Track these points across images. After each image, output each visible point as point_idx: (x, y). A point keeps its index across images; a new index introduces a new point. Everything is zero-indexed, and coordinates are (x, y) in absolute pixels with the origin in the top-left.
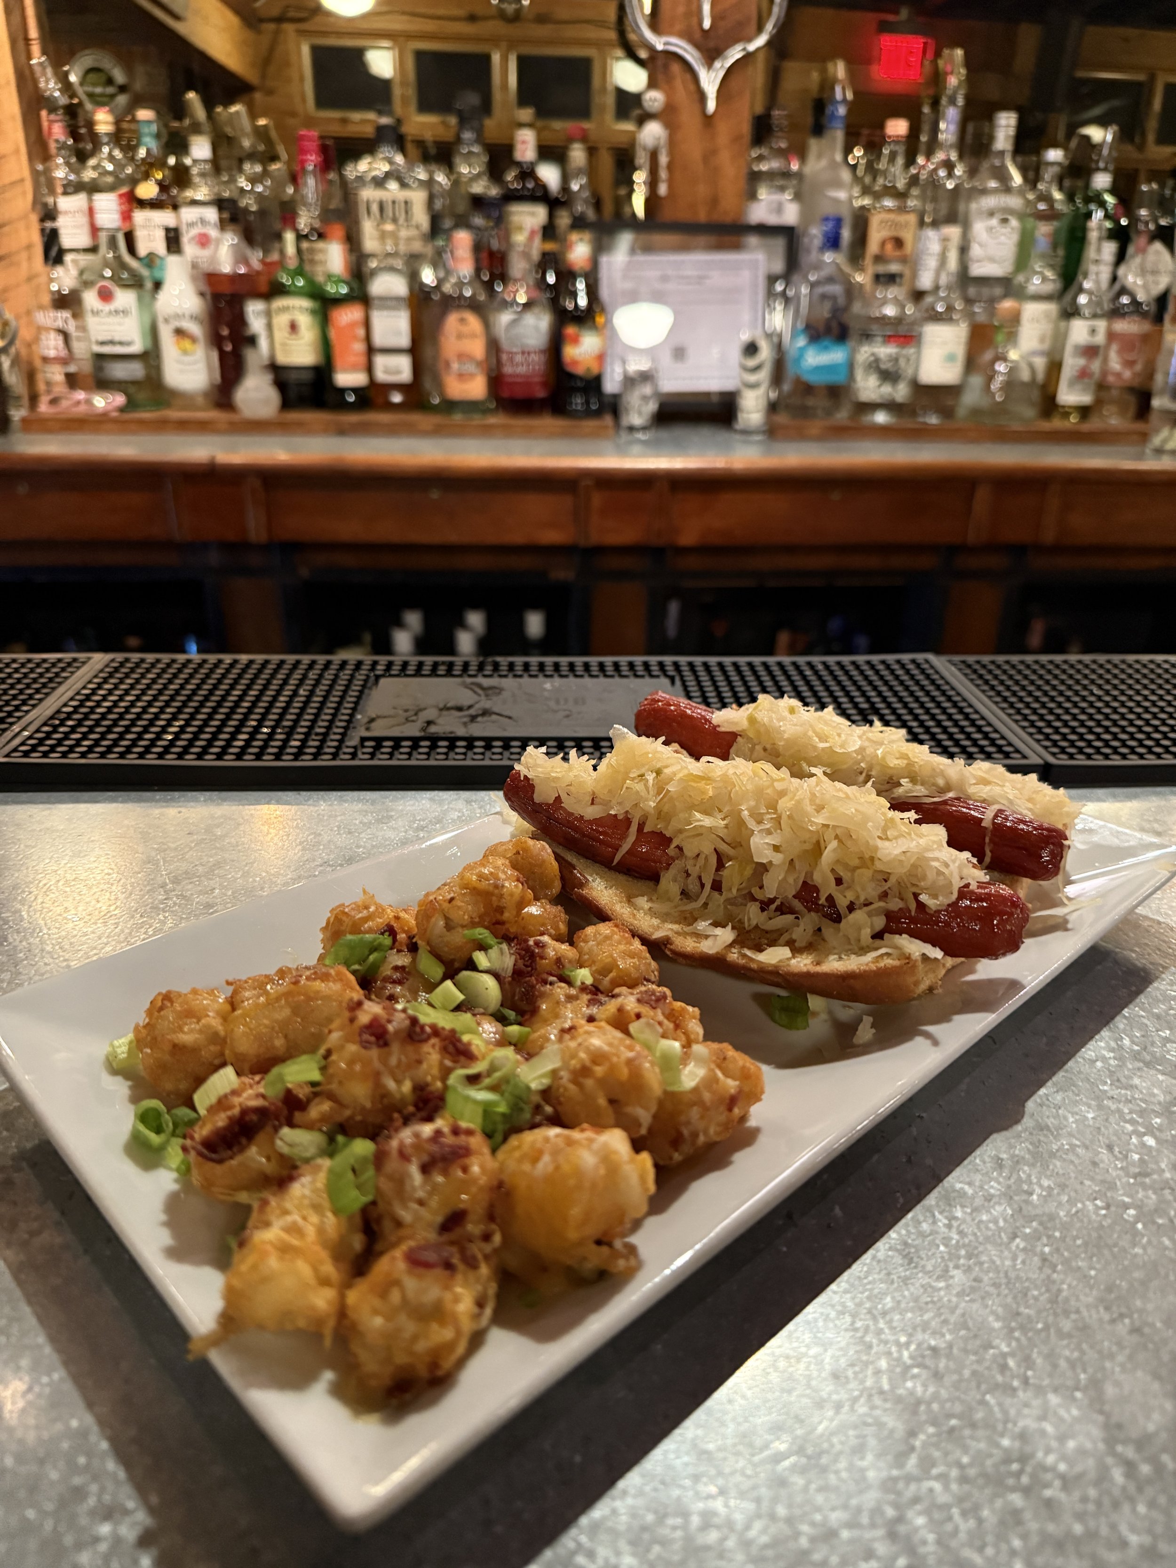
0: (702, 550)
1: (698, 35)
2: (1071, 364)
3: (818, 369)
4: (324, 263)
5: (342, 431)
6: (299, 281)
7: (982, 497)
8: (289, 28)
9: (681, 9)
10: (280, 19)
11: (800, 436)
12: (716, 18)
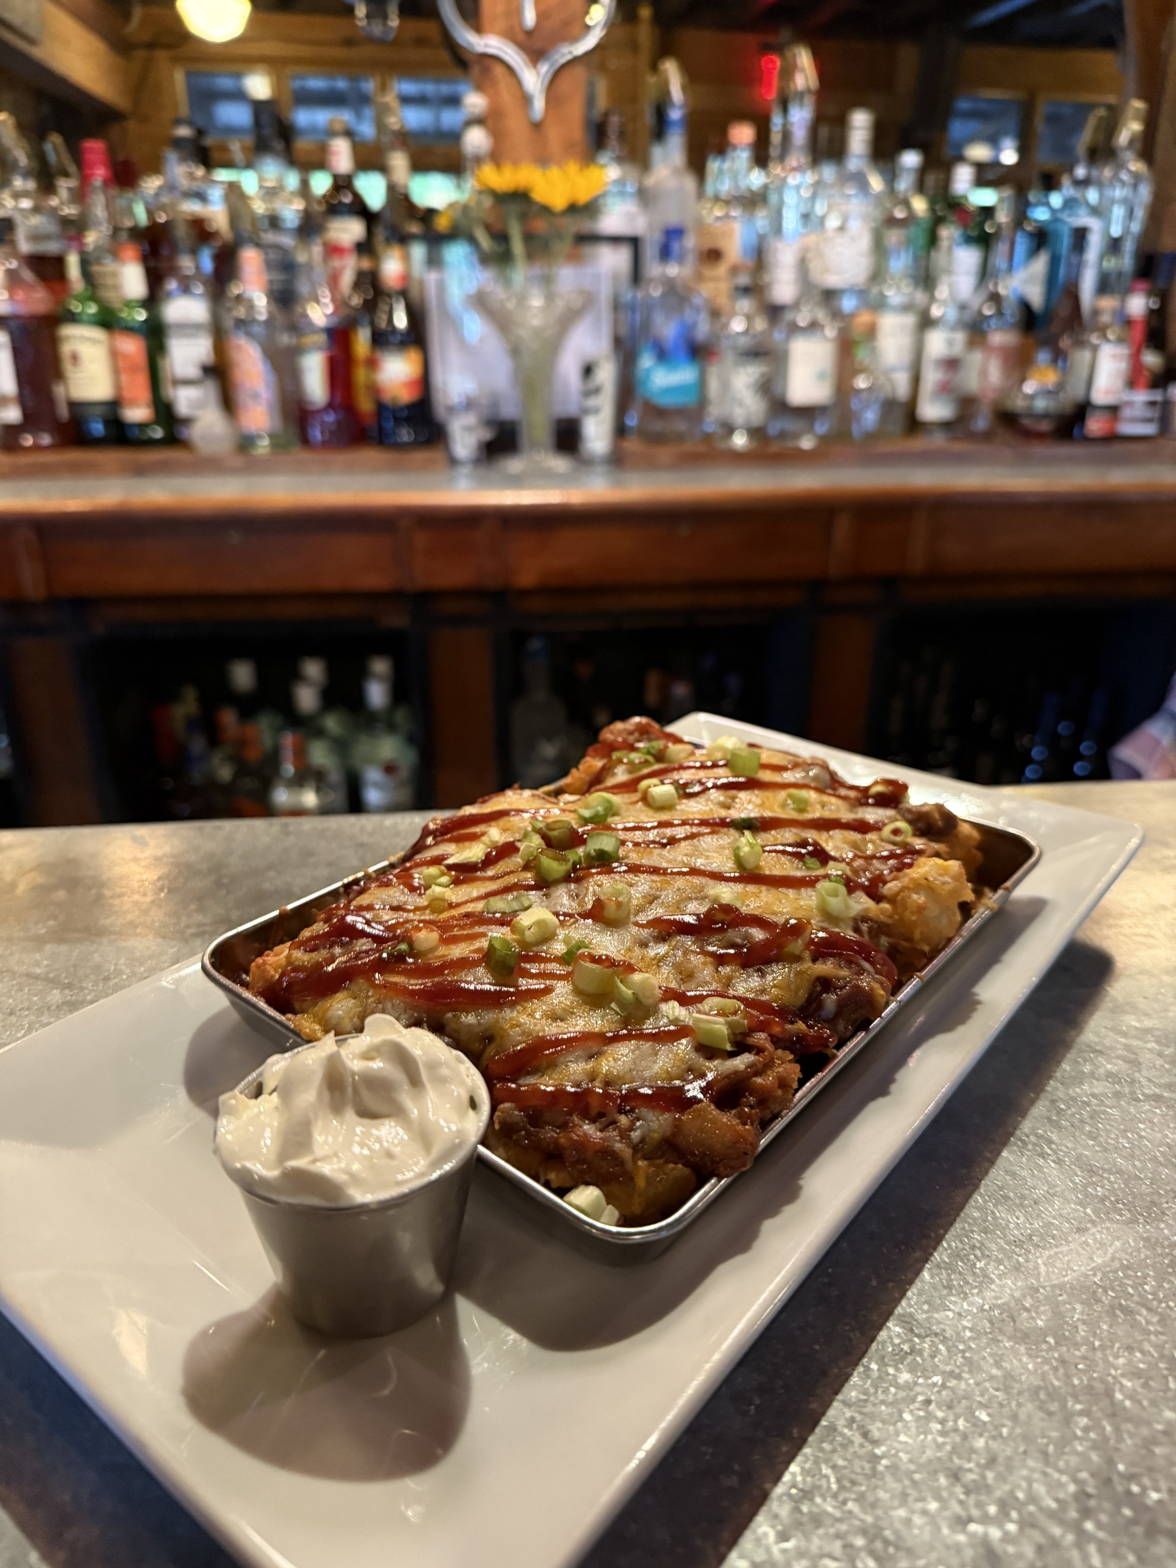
0: (544, 590)
1: (521, 37)
2: (931, 377)
3: (669, 390)
4: (117, 287)
5: (140, 471)
6: (90, 307)
7: (843, 528)
8: (161, 55)
9: (500, 8)
10: (152, 45)
11: (649, 464)
12: (541, 16)
